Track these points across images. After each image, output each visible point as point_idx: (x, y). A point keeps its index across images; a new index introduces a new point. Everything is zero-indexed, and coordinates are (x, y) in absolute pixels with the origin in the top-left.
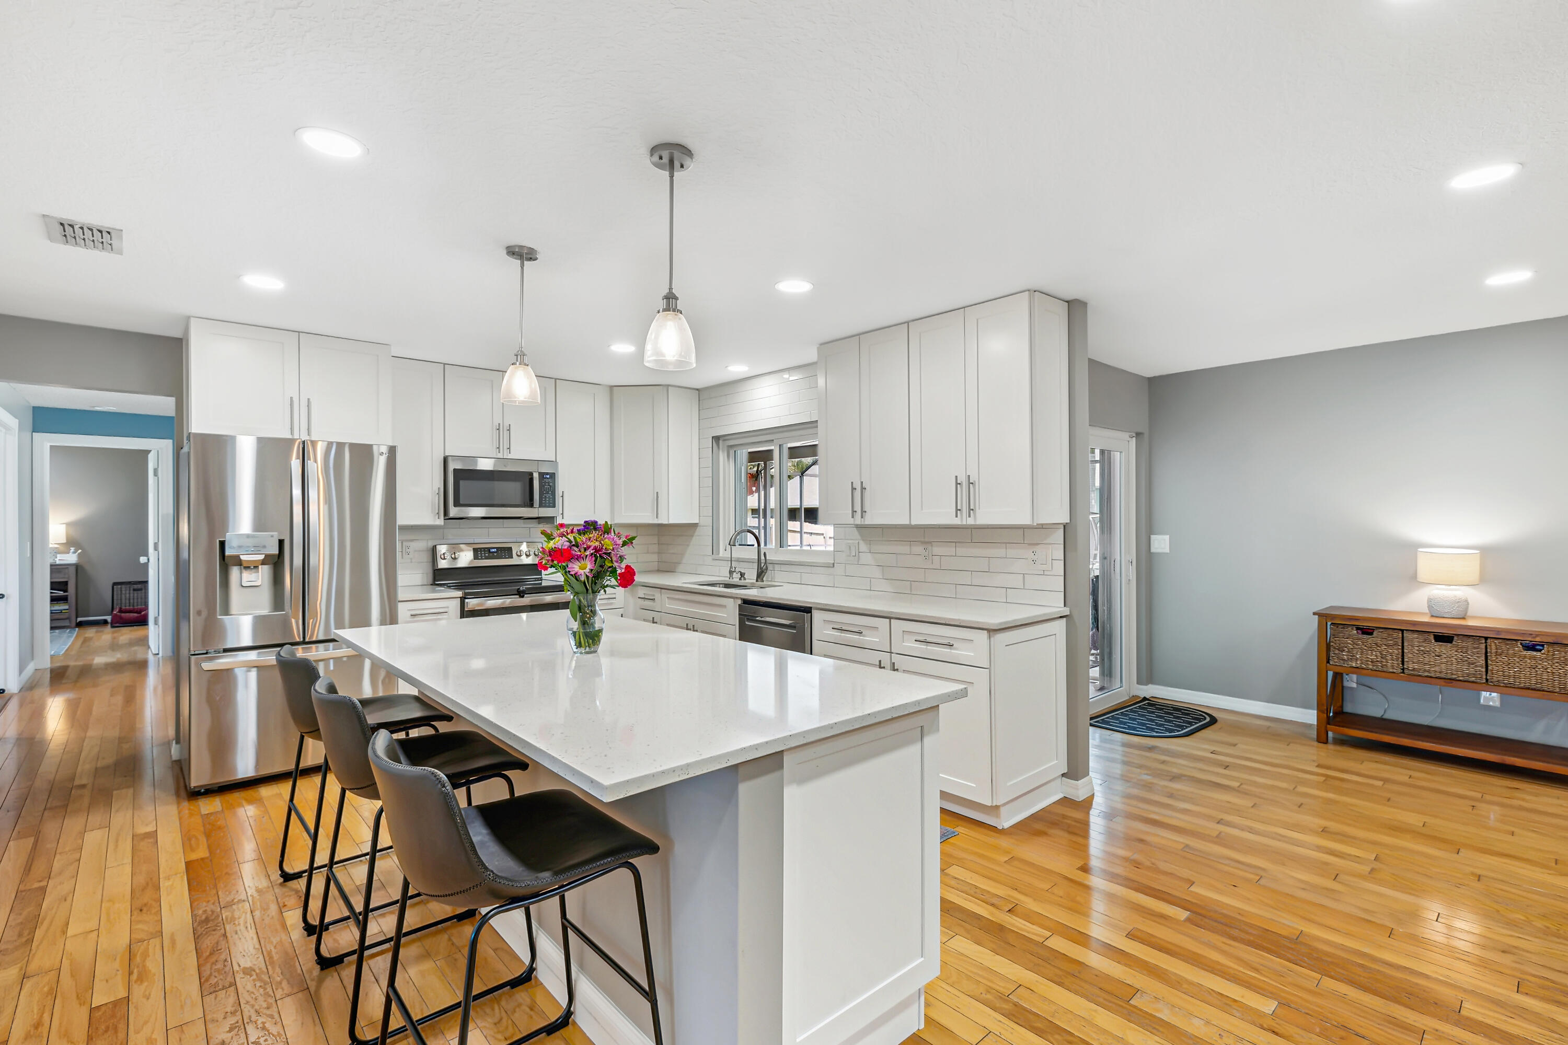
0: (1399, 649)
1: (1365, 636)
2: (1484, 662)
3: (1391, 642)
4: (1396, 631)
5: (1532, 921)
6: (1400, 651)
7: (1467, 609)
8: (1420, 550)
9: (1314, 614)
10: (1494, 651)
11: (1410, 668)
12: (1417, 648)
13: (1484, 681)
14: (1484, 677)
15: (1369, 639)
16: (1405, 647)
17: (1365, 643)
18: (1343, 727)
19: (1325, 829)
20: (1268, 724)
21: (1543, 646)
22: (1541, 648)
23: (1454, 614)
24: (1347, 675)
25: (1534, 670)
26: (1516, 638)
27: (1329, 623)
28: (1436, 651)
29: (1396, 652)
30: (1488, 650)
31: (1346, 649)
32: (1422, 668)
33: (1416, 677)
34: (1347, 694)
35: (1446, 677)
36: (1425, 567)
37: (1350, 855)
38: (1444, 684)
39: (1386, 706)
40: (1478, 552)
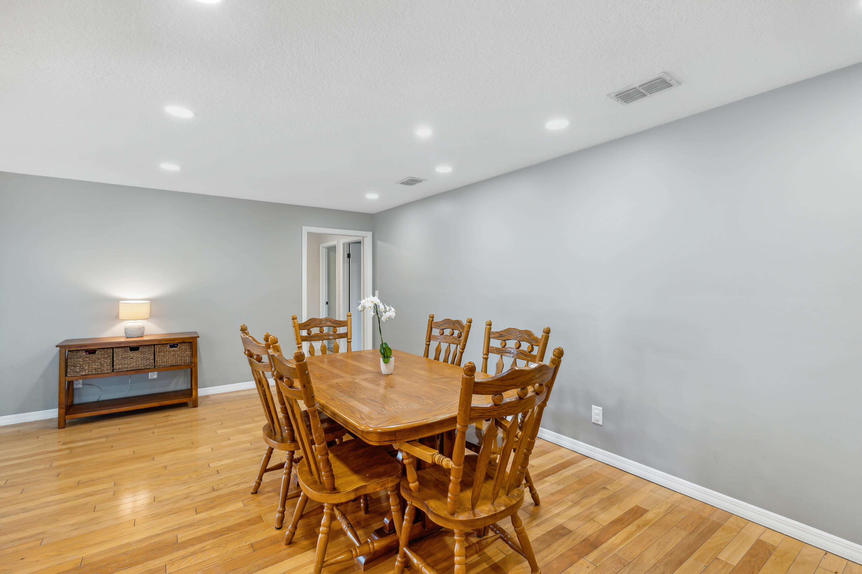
0: (111, 359)
1: (91, 355)
2: (153, 357)
3: (107, 356)
4: (109, 349)
5: (192, 476)
6: (112, 360)
7: (144, 332)
8: (121, 302)
9: (57, 346)
10: (158, 351)
11: (117, 368)
12: (121, 357)
13: (153, 367)
14: (154, 365)
15: (94, 356)
16: (115, 357)
17: (91, 359)
18: (76, 413)
19: (79, 482)
20: (17, 429)
21: (178, 345)
22: (177, 346)
23: (139, 335)
24: (76, 381)
25: (174, 357)
26: (167, 343)
27: (67, 351)
28: (131, 356)
29: (109, 361)
30: (155, 351)
31: (79, 365)
32: (123, 367)
33: (121, 372)
34: (76, 393)
35: (136, 369)
36: (123, 311)
37: (99, 491)
38: (135, 373)
39: (101, 393)
40: (149, 302)
